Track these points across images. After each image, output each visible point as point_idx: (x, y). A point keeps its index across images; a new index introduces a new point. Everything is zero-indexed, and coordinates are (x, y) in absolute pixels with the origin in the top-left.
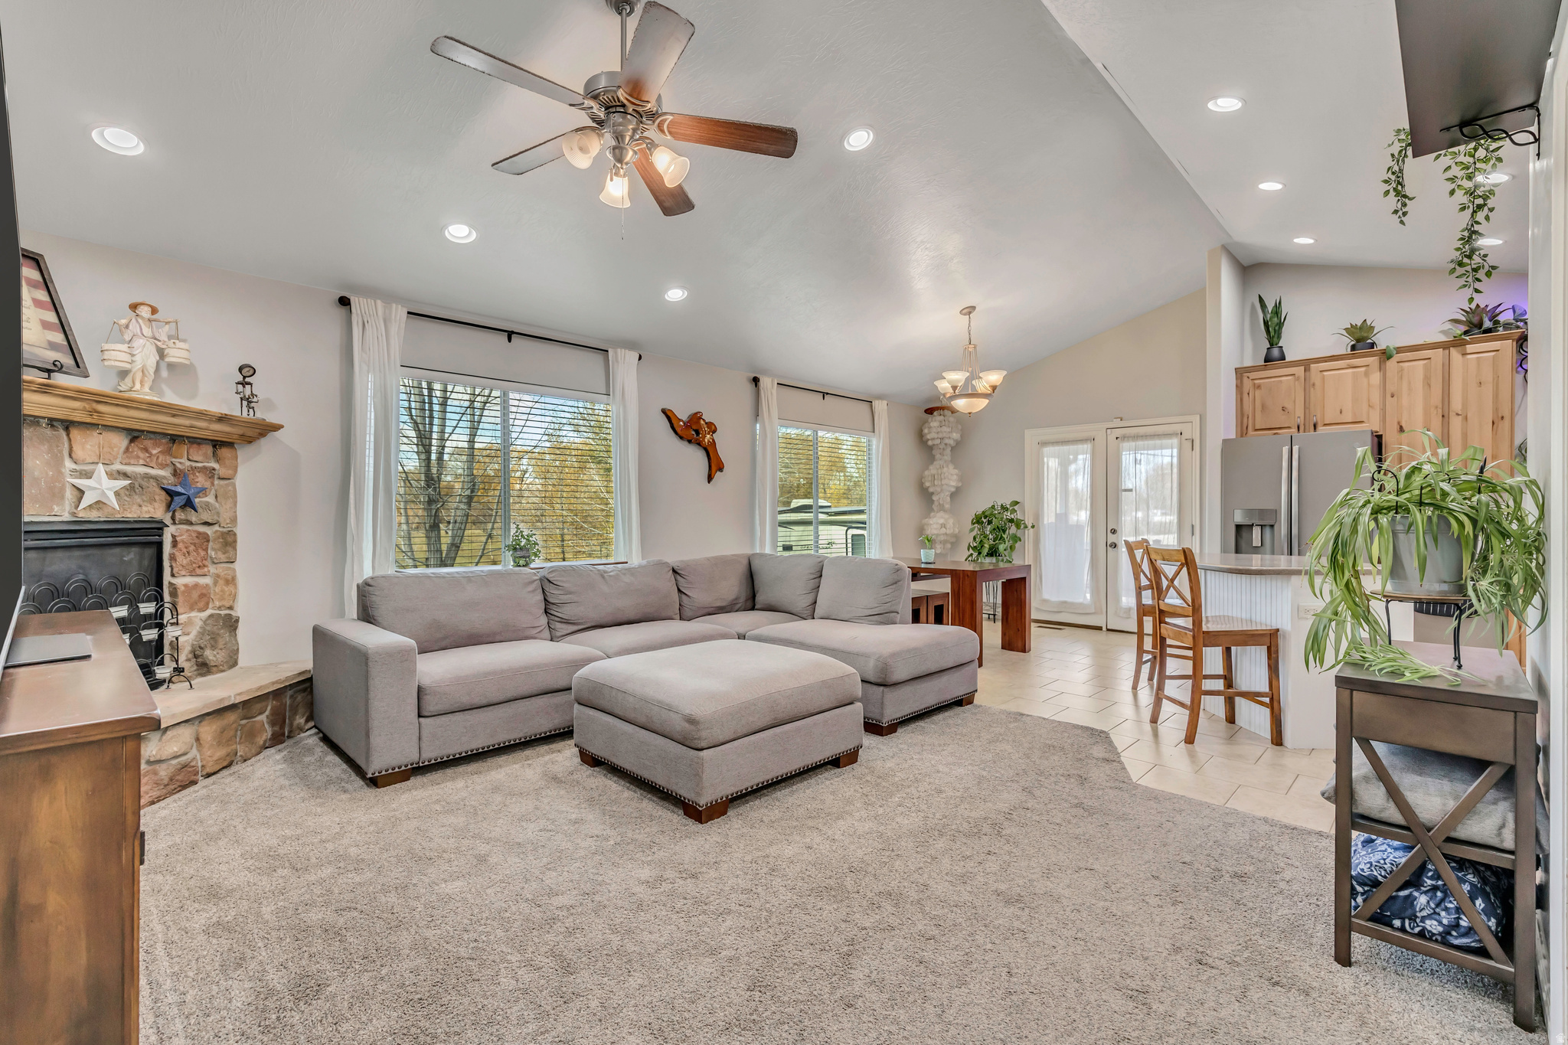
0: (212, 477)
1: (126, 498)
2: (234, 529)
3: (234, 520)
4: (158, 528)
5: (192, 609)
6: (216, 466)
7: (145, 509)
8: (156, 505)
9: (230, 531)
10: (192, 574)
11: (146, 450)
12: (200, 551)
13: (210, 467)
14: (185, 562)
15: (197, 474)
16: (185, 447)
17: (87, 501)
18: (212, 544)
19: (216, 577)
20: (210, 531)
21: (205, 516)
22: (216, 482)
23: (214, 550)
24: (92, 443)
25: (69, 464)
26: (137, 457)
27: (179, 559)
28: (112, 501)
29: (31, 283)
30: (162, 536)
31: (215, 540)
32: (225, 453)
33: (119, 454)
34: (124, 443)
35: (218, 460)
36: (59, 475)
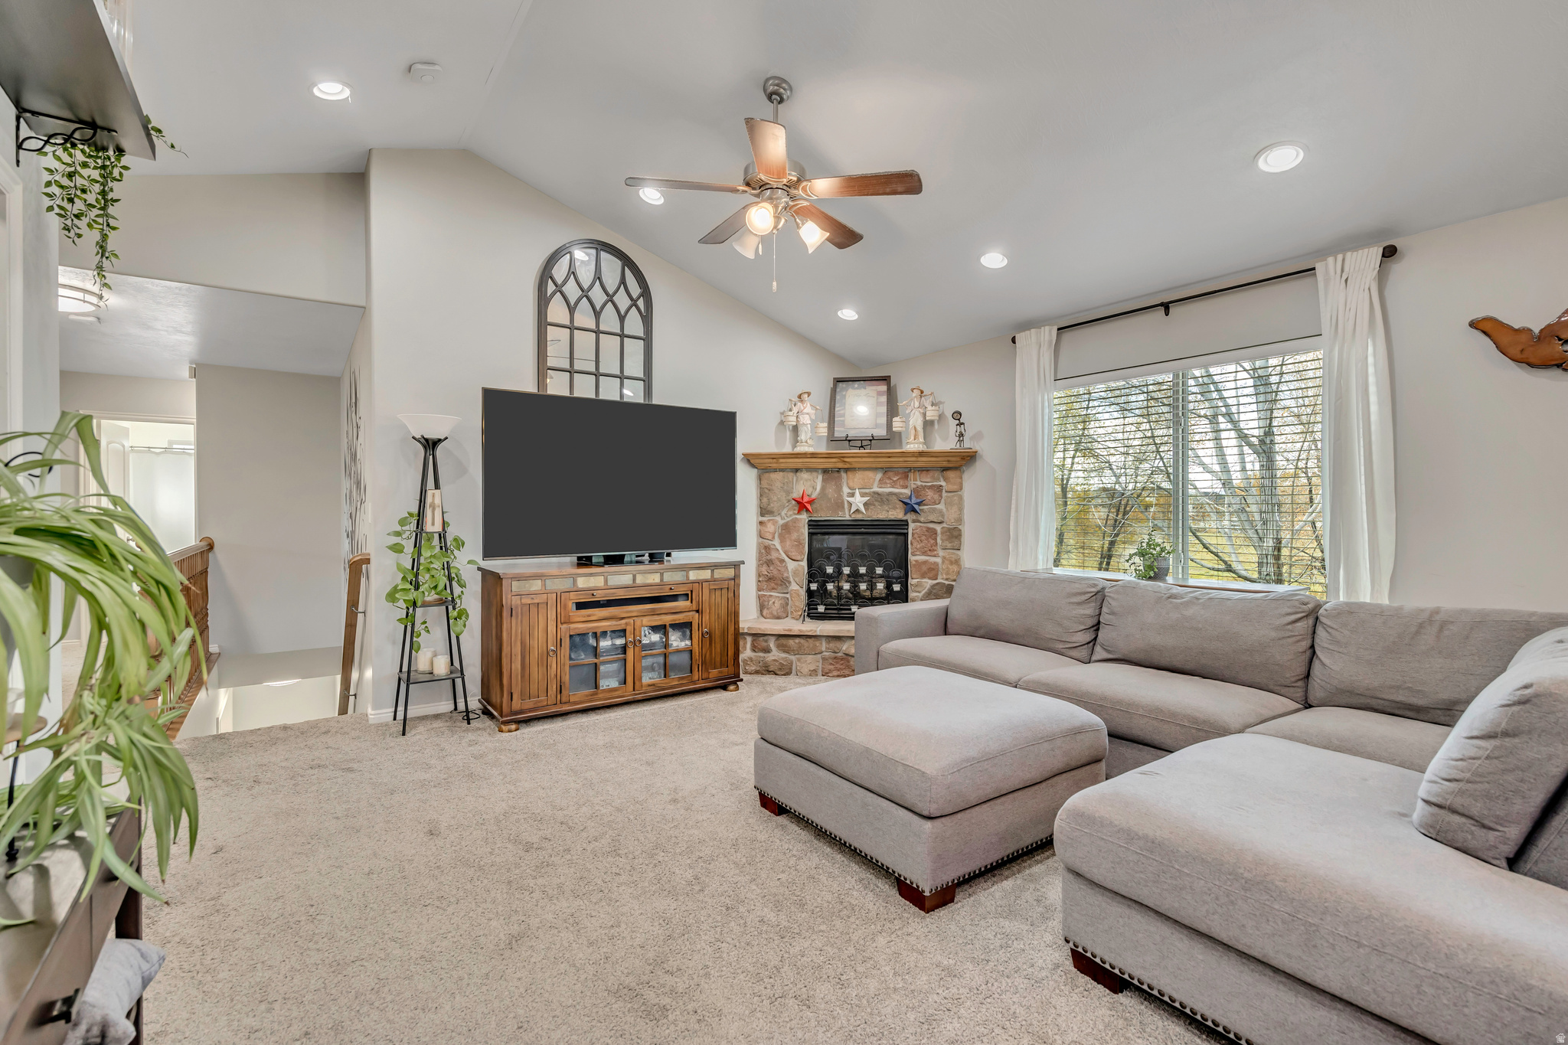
0: (941, 491)
1: (879, 507)
2: (960, 527)
3: (960, 520)
4: (905, 524)
5: (923, 577)
6: (943, 483)
7: (890, 513)
8: (898, 511)
9: (955, 528)
10: (924, 553)
11: (890, 478)
12: (930, 540)
13: (937, 485)
14: (918, 546)
15: (927, 490)
16: (917, 474)
17: (853, 509)
18: (940, 536)
19: (944, 558)
20: (938, 528)
21: (932, 518)
22: (944, 494)
23: (942, 539)
24: (858, 478)
25: (846, 490)
26: (886, 483)
27: (915, 544)
28: (862, 509)
29: (879, 394)
30: (907, 529)
31: (942, 533)
32: (951, 474)
33: (875, 482)
34: (879, 476)
35: (945, 480)
36: (840, 496)
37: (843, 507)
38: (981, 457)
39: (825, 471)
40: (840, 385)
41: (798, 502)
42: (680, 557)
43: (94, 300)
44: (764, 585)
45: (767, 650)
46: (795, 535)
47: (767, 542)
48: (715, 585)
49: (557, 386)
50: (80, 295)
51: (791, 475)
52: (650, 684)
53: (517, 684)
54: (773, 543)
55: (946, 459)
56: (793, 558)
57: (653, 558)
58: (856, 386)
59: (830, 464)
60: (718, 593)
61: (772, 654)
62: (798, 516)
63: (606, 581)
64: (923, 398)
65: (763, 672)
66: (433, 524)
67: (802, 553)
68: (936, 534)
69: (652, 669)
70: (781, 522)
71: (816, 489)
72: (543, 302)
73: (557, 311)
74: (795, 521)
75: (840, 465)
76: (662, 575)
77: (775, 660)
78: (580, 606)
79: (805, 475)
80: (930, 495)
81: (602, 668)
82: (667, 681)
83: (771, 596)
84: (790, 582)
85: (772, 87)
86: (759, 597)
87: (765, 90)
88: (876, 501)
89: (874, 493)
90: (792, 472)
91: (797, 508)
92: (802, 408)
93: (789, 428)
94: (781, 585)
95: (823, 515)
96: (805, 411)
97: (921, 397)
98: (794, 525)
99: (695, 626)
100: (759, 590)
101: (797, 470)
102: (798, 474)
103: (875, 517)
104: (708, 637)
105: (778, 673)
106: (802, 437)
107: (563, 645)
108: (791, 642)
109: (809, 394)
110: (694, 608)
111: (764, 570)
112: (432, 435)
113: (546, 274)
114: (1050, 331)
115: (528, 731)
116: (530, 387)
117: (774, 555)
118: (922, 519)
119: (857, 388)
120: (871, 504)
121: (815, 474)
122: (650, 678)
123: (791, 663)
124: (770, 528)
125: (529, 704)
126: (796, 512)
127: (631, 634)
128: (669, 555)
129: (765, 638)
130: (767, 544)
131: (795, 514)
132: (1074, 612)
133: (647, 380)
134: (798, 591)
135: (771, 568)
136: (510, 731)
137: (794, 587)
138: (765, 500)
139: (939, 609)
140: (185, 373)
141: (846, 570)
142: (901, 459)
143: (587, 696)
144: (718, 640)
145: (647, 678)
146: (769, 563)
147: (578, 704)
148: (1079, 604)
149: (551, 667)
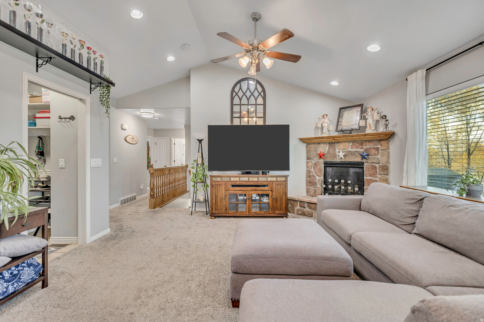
0: (378, 150)
1: (351, 157)
2: (388, 165)
3: (388, 162)
4: (363, 163)
6: (379, 146)
7: (355, 159)
8: (359, 158)
9: (385, 165)
10: (370, 176)
11: (355, 145)
12: (373, 170)
13: (376, 147)
14: (368, 173)
15: (372, 150)
16: (367, 143)
17: (340, 158)
18: (378, 169)
19: (380, 178)
20: (377, 165)
21: (373, 161)
22: (380, 151)
23: (379, 170)
24: (342, 145)
25: (337, 150)
26: (353, 147)
27: (366, 172)
28: (343, 157)
29: (357, 111)
30: (364, 166)
31: (379, 168)
32: (383, 143)
33: (349, 147)
34: (351, 144)
35: (381, 145)
36: (335, 153)
37: (336, 157)
38: (397, 134)
39: (329, 143)
40: (342, 110)
41: (319, 155)
42: (272, 173)
43: (153, 115)
44: (308, 184)
45: (305, 207)
46: (318, 167)
47: (309, 169)
48: (277, 183)
49: (236, 122)
50: (149, 114)
51: (317, 145)
52: (254, 212)
53: (214, 206)
54: (311, 169)
55: (378, 136)
56: (318, 175)
57: (263, 173)
58: (348, 110)
59: (330, 140)
60: (279, 185)
61: (306, 209)
62: (320, 160)
63: (240, 179)
64: (373, 111)
65: (303, 215)
66: (199, 162)
67: (321, 174)
68: (376, 168)
69: (256, 207)
70: (314, 162)
71: (326, 150)
72: (232, 99)
73: (236, 101)
74: (318, 162)
75: (333, 141)
76: (258, 178)
77: (306, 211)
78: (233, 186)
79: (322, 145)
80: (373, 151)
81: (239, 205)
82: (260, 212)
83: (310, 188)
84: (317, 184)
85: (253, 16)
86: (307, 188)
87: (252, 17)
88: (350, 154)
89: (348, 151)
90: (318, 144)
91: (319, 157)
92: (324, 120)
93: (320, 128)
94: (314, 185)
95: (329, 160)
96: (325, 121)
97: (372, 111)
98: (318, 163)
99: (270, 195)
100: (307, 186)
101: (319, 143)
102: (320, 145)
103: (349, 161)
104: (275, 200)
105: (308, 216)
106: (324, 131)
107: (227, 197)
108: (312, 205)
109: (327, 115)
110: (270, 190)
111: (308, 179)
112: (200, 138)
113: (233, 90)
114: (423, 72)
115: (217, 219)
116: (229, 124)
117: (311, 174)
118: (369, 162)
119: (348, 111)
120: (347, 156)
121: (326, 145)
122: (256, 210)
123: (312, 213)
124: (310, 164)
125: (217, 212)
126: (319, 158)
127: (248, 196)
128: (268, 172)
129: (304, 203)
130: (309, 170)
131: (318, 159)
132: (407, 208)
133: (264, 117)
134: (320, 186)
135: (310, 178)
136: (212, 219)
137: (319, 186)
138: (308, 154)
139: (358, 199)
140: (183, 127)
141: (343, 181)
142: (358, 137)
143: (234, 212)
144: (279, 201)
145: (254, 210)
146: (310, 176)
147: (231, 214)
148: (410, 204)
149: (223, 202)
